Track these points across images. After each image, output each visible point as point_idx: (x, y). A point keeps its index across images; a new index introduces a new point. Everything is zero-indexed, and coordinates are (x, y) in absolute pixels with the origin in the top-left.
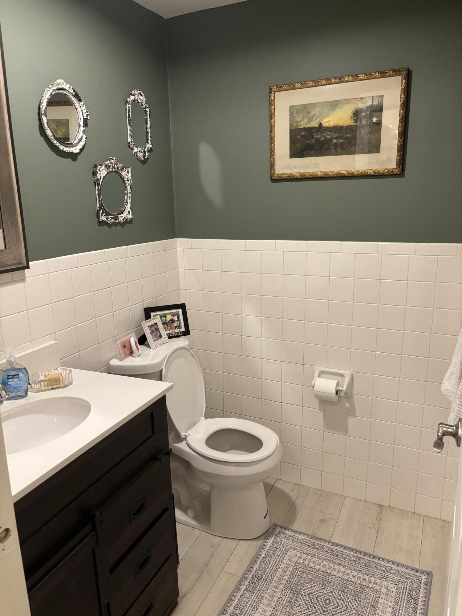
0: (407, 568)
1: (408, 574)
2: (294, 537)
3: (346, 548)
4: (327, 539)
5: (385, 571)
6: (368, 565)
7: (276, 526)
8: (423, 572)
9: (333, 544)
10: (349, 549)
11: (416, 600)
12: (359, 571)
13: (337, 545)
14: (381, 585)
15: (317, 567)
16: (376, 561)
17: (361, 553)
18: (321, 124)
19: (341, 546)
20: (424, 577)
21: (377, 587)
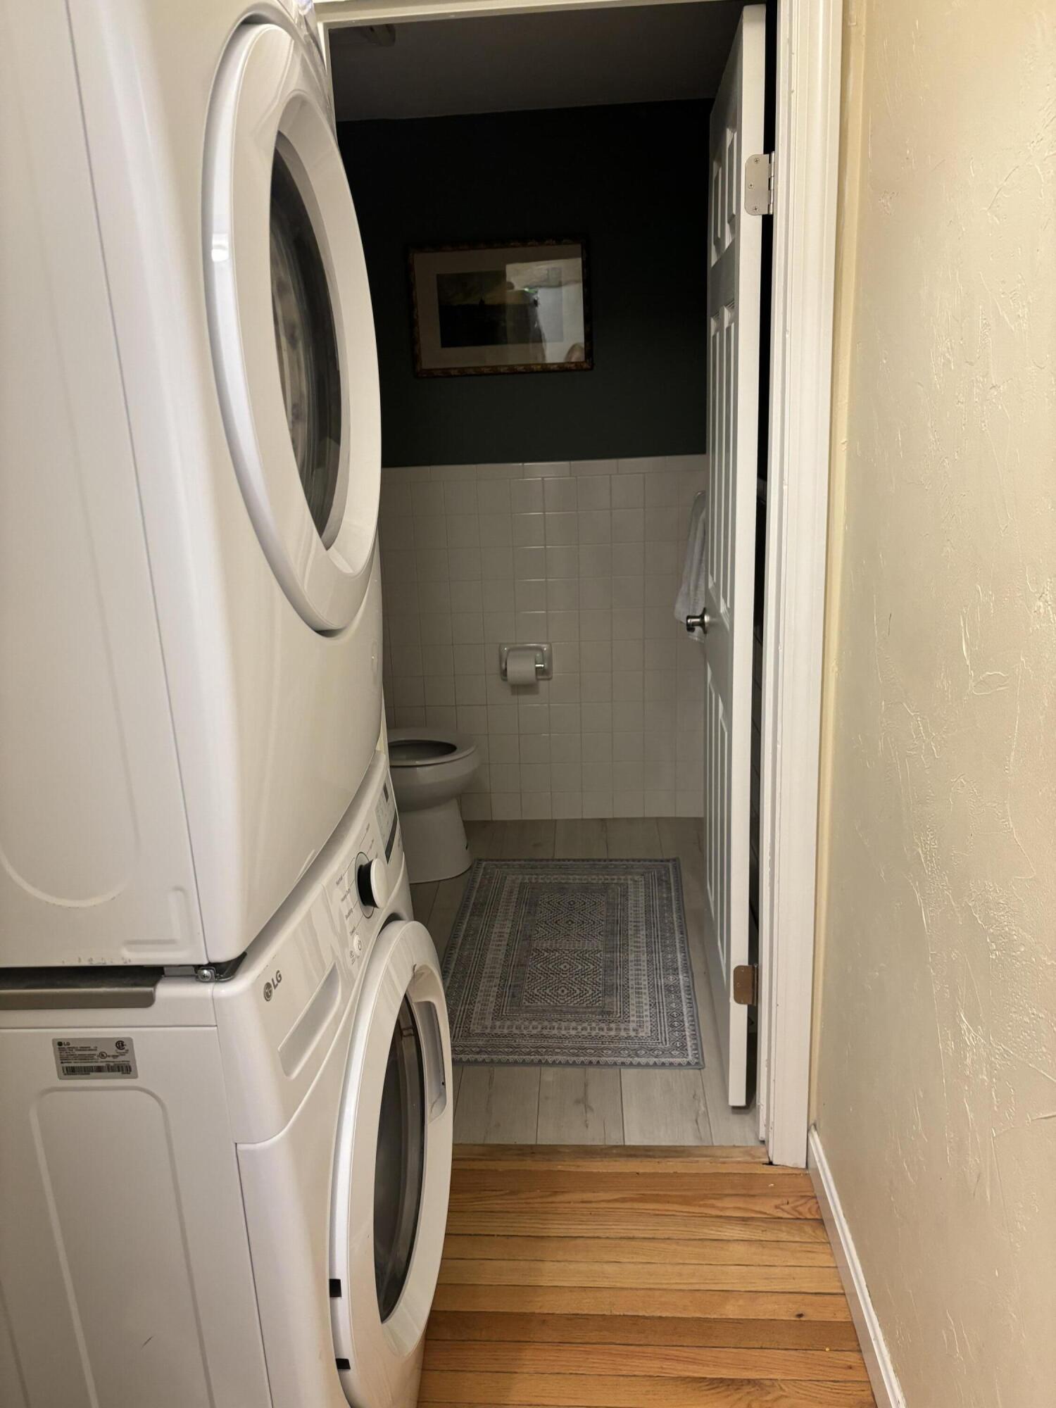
0: (650, 861)
1: (654, 865)
2: (508, 865)
3: (574, 860)
4: (550, 857)
5: (627, 868)
6: (606, 867)
7: (480, 860)
8: (668, 861)
9: (559, 860)
10: (578, 860)
11: (668, 883)
12: (597, 875)
13: (564, 860)
14: (626, 879)
15: (548, 881)
16: (613, 863)
17: (594, 860)
18: (482, 302)
19: (569, 860)
20: (670, 865)
21: (622, 881)
